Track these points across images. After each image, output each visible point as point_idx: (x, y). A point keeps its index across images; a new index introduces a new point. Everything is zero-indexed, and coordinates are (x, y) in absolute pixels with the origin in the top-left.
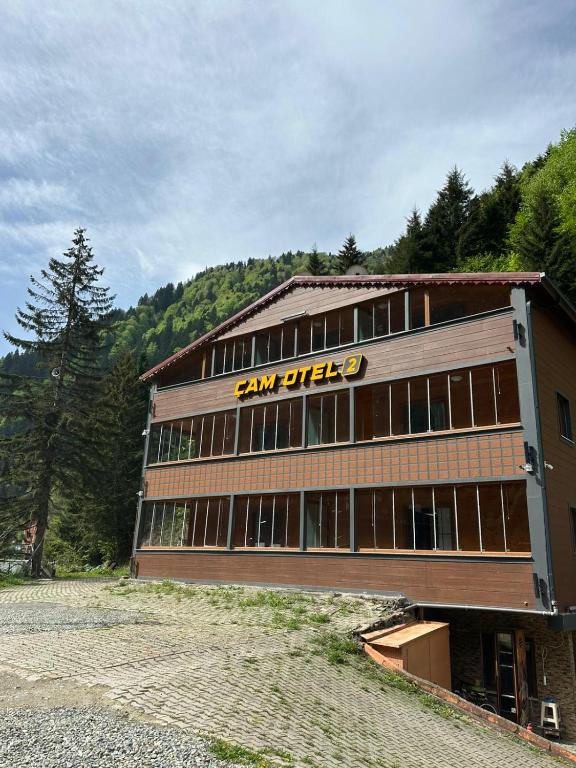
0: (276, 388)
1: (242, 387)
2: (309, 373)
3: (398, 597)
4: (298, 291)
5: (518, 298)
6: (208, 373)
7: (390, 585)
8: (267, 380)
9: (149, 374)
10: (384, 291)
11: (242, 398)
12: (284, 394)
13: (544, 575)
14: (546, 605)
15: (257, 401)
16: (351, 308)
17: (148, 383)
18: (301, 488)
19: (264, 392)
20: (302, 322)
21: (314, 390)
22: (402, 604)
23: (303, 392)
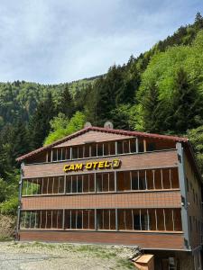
0: (82, 169)
1: (67, 168)
2: (97, 165)
3: (136, 247)
4: (91, 132)
5: (179, 146)
6: (49, 161)
7: (133, 242)
8: (79, 166)
9: (21, 158)
10: (128, 137)
11: (67, 172)
12: (86, 172)
13: (187, 239)
14: (188, 248)
15: (73, 173)
16: (114, 141)
17: (21, 162)
18: (95, 207)
19: (77, 170)
20: (93, 144)
21: (99, 171)
22: (138, 249)
23: (94, 171)
